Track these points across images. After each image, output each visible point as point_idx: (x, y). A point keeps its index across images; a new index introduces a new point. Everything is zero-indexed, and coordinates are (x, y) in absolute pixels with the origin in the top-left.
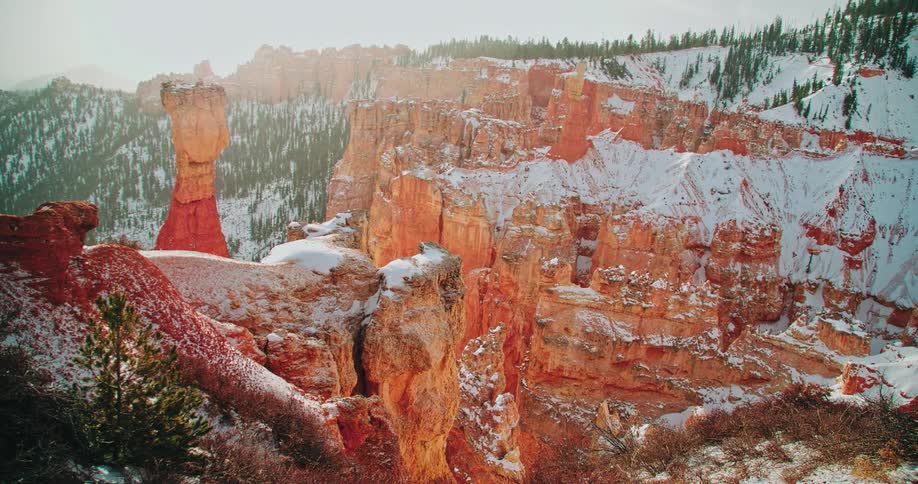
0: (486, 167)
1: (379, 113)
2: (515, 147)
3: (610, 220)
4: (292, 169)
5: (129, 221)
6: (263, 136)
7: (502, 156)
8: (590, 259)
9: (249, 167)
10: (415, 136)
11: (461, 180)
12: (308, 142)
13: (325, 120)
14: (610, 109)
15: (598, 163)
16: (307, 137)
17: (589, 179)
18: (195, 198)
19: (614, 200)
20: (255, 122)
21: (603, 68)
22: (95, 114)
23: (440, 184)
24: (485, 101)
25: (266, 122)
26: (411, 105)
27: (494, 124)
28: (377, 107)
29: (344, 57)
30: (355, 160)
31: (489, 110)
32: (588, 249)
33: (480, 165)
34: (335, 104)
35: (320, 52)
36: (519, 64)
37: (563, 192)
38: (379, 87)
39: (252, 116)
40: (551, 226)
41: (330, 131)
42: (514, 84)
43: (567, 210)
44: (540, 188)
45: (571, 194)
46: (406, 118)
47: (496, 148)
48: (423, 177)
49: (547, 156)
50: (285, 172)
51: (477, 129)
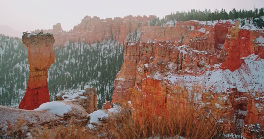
0: (189, 73)
1: (138, 48)
2: (204, 64)
3: (253, 100)
4: (99, 75)
5: (19, 100)
6: (86, 59)
7: (198, 68)
8: (244, 120)
9: (78, 73)
10: (155, 59)
11: (176, 80)
12: (107, 63)
13: (115, 52)
14: (257, 44)
15: (248, 71)
16: (107, 60)
17: (242, 79)
18: (38, 86)
19: (256, 90)
20: (82, 53)
21: (254, 23)
22: (4, 48)
23: (165, 82)
24: (190, 41)
25: (87, 52)
26: (154, 44)
27: (193, 53)
28: (137, 45)
29: (125, 22)
30: (127, 71)
31: (192, 46)
32: (242, 115)
33: (186, 73)
34: (120, 44)
35: (113, 19)
36: (210, 23)
37: (228, 86)
38: (141, 35)
39: (81, 50)
40: (221, 103)
41: (117, 57)
42: (207, 33)
43: (230, 95)
44: (216, 84)
45: (232, 87)
46: (151, 50)
47: (194, 64)
48: (157, 79)
49: (220, 68)
50: (96, 77)
51: (185, 55)
